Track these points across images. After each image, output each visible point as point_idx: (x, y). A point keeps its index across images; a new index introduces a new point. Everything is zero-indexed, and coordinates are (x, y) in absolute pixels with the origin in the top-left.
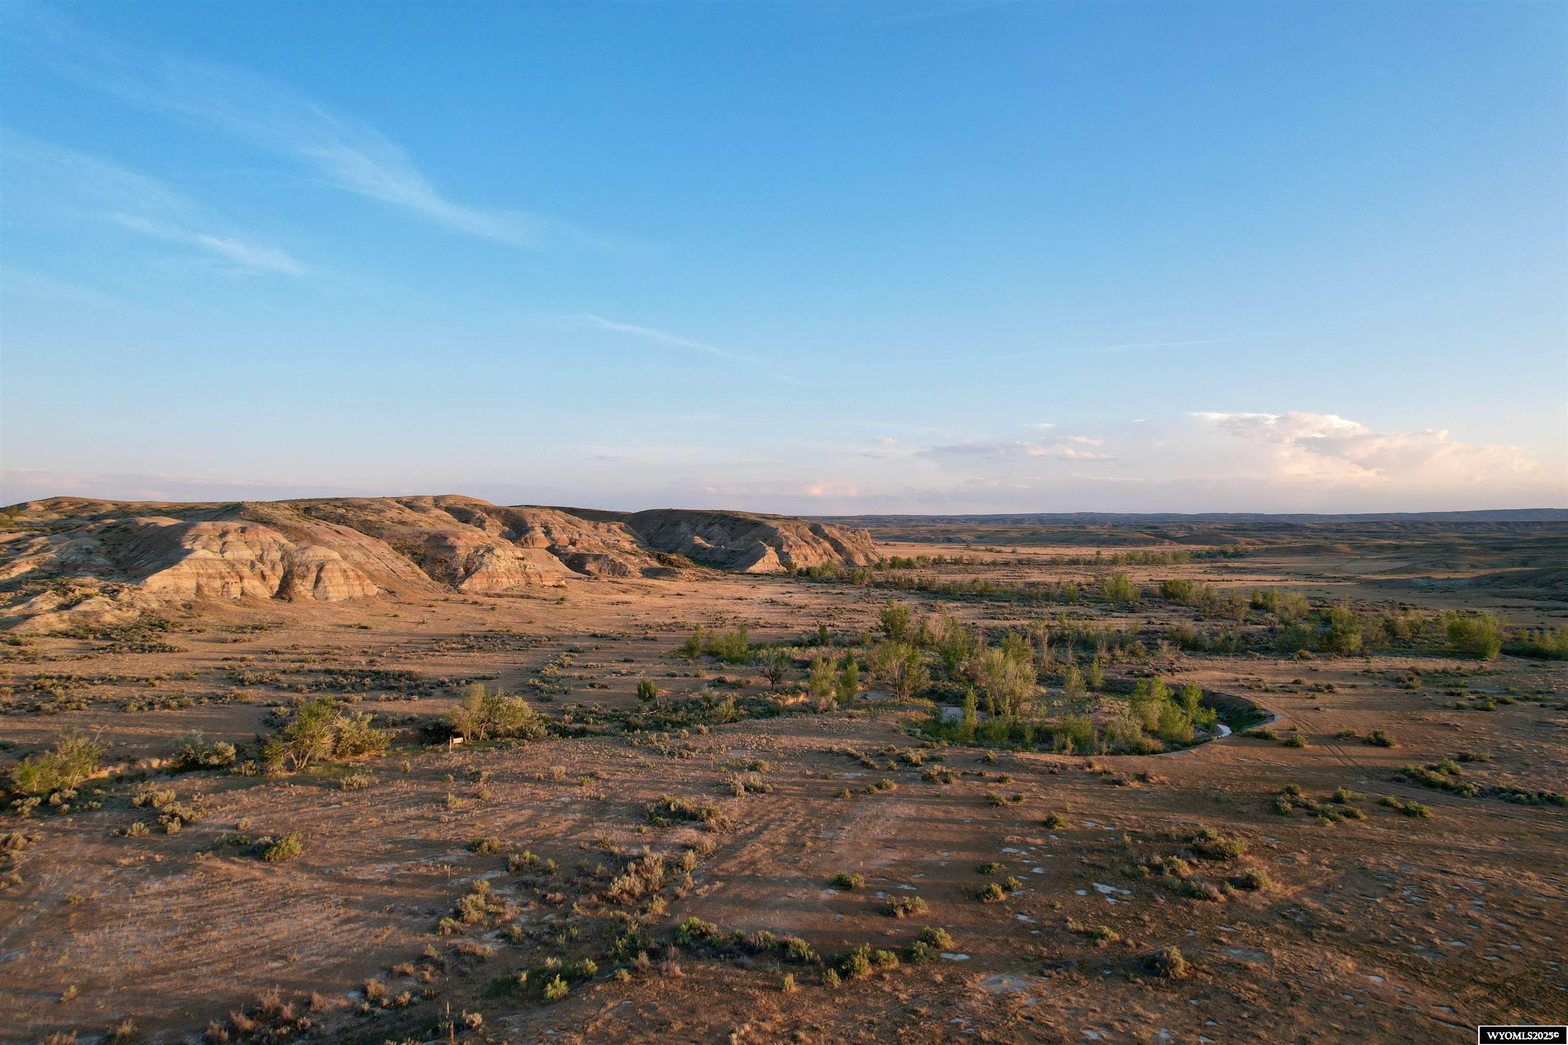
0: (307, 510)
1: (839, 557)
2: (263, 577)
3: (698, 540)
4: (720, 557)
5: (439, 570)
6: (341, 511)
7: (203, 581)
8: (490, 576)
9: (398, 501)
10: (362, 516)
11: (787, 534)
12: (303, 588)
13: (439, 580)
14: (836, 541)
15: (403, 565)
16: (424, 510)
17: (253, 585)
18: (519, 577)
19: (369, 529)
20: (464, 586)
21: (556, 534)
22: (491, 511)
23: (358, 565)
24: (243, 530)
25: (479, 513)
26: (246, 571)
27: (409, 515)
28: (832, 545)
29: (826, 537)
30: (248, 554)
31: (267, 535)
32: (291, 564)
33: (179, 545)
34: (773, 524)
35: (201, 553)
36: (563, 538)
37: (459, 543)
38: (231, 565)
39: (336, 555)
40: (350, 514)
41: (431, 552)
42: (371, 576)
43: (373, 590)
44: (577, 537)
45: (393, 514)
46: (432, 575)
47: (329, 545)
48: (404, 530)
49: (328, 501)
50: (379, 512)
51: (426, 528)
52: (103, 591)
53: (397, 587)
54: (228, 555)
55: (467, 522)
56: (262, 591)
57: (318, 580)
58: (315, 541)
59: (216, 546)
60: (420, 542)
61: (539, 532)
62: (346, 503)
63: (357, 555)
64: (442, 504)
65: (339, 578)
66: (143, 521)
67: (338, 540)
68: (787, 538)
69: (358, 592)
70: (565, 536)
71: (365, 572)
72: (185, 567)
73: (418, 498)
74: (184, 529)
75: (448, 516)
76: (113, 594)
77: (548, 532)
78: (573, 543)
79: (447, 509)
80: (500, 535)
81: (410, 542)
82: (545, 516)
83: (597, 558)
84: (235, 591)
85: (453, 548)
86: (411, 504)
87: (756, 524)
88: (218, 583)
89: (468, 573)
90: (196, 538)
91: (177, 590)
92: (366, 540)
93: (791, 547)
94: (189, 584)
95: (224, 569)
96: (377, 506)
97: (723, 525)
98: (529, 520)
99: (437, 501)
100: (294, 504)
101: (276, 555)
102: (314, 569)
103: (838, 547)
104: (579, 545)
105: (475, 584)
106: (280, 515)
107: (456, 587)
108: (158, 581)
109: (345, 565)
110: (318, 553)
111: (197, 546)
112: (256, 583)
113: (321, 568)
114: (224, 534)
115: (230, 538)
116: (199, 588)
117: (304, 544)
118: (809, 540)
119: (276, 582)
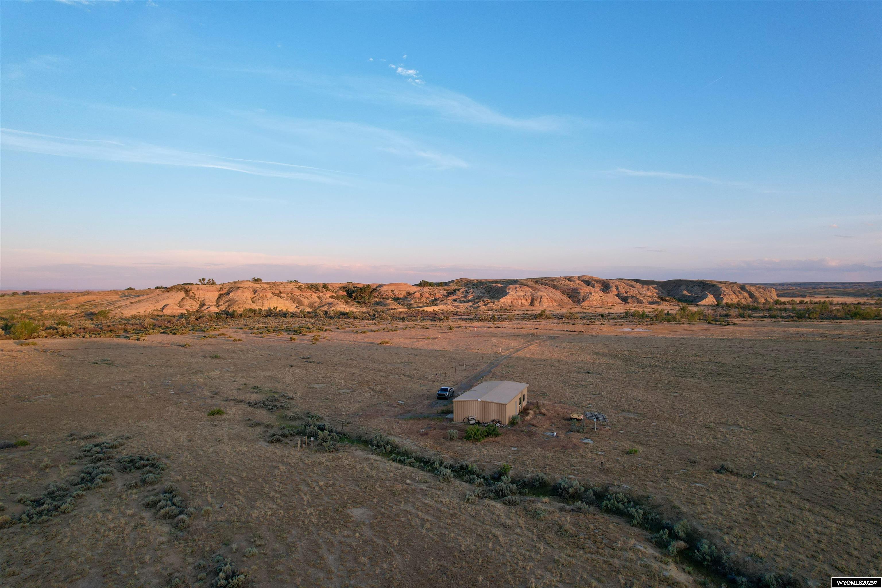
0: (536, 281)
1: (751, 300)
2: (526, 300)
3: (685, 292)
4: (691, 299)
5: (575, 300)
6: (546, 282)
7: (512, 300)
8: (590, 301)
9: (565, 278)
10: (553, 283)
11: (725, 289)
12: (537, 303)
13: (575, 302)
14: (751, 293)
15: (564, 298)
16: (574, 281)
17: (524, 302)
18: (600, 302)
19: (555, 287)
20: (582, 304)
21: (620, 289)
22: (597, 281)
23: (551, 297)
24: (521, 287)
25: (593, 282)
26: (522, 298)
27: (568, 283)
28: (749, 294)
29: (747, 291)
30: (522, 294)
31: (527, 289)
32: (533, 297)
33: (505, 291)
34: (720, 285)
35: (511, 293)
36: (622, 290)
37: (582, 291)
38: (519, 296)
39: (545, 294)
40: (549, 283)
41: (573, 294)
42: (555, 301)
43: (555, 304)
44: (629, 290)
45: (562, 282)
46: (573, 301)
47: (543, 291)
48: (565, 287)
49: (542, 278)
50: (558, 282)
51: (572, 287)
52: (491, 302)
53: (562, 304)
54: (517, 294)
55: (588, 285)
56: (526, 303)
57: (540, 301)
58: (539, 290)
59: (514, 291)
60: (570, 291)
61: (614, 289)
62: (548, 279)
63: (551, 295)
64: (581, 279)
65: (546, 300)
66: (494, 285)
67: (546, 290)
68: (724, 291)
69: (551, 305)
70: (624, 290)
71: (553, 300)
72: (508, 297)
73: (572, 277)
74: (506, 287)
75: (582, 283)
76: (494, 302)
77: (617, 289)
78: (626, 293)
79: (582, 281)
80: (600, 290)
81: (567, 291)
82: (617, 283)
83: (632, 297)
84: (520, 303)
85: (579, 293)
86: (569, 279)
87: (713, 286)
88: (516, 301)
89: (584, 300)
90: (509, 289)
91: (507, 302)
92: (554, 290)
93: (725, 295)
94: (509, 301)
95: (517, 298)
96: (557, 280)
97: (699, 286)
98: (611, 284)
99: (579, 278)
100: (532, 279)
101: (529, 294)
102: (539, 298)
103: (751, 295)
104: (628, 293)
105: (585, 304)
106: (529, 283)
107: (580, 305)
108: (503, 300)
109: (547, 297)
110: (540, 294)
111: (510, 291)
112: (525, 301)
113: (541, 298)
114: (516, 288)
115: (517, 289)
116: (512, 302)
117: (536, 291)
118: (736, 292)
119: (530, 301)
